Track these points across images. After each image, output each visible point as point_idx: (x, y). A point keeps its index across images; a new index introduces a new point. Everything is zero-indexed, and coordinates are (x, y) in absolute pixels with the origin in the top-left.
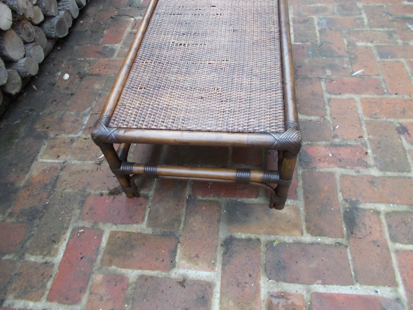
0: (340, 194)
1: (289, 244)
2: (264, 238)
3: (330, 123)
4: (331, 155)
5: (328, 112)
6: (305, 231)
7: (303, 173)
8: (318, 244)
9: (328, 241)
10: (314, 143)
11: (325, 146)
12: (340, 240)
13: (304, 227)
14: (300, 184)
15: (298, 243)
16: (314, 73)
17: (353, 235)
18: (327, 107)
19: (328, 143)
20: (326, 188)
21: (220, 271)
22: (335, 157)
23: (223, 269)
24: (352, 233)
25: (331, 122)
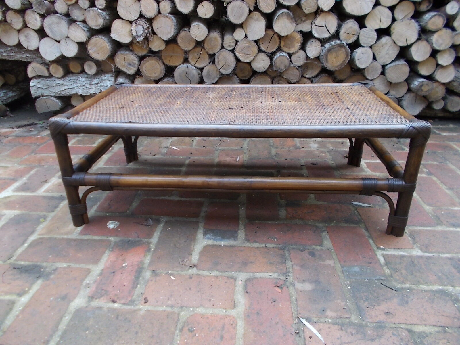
0: (65, 265)
1: (36, 228)
2: (52, 214)
3: (182, 271)
4: (124, 265)
5: (205, 273)
6: (41, 237)
7: (110, 241)
8: (23, 244)
9: (20, 251)
10: (151, 253)
11: (142, 263)
12: (14, 258)
13: (45, 236)
14: (96, 238)
15: (32, 233)
16: (297, 268)
17: (12, 268)
18: (214, 273)
19: (146, 265)
20: (80, 255)
21: (41, 195)
22: (120, 269)
23: (41, 196)
24: (15, 268)
25: (183, 273)
